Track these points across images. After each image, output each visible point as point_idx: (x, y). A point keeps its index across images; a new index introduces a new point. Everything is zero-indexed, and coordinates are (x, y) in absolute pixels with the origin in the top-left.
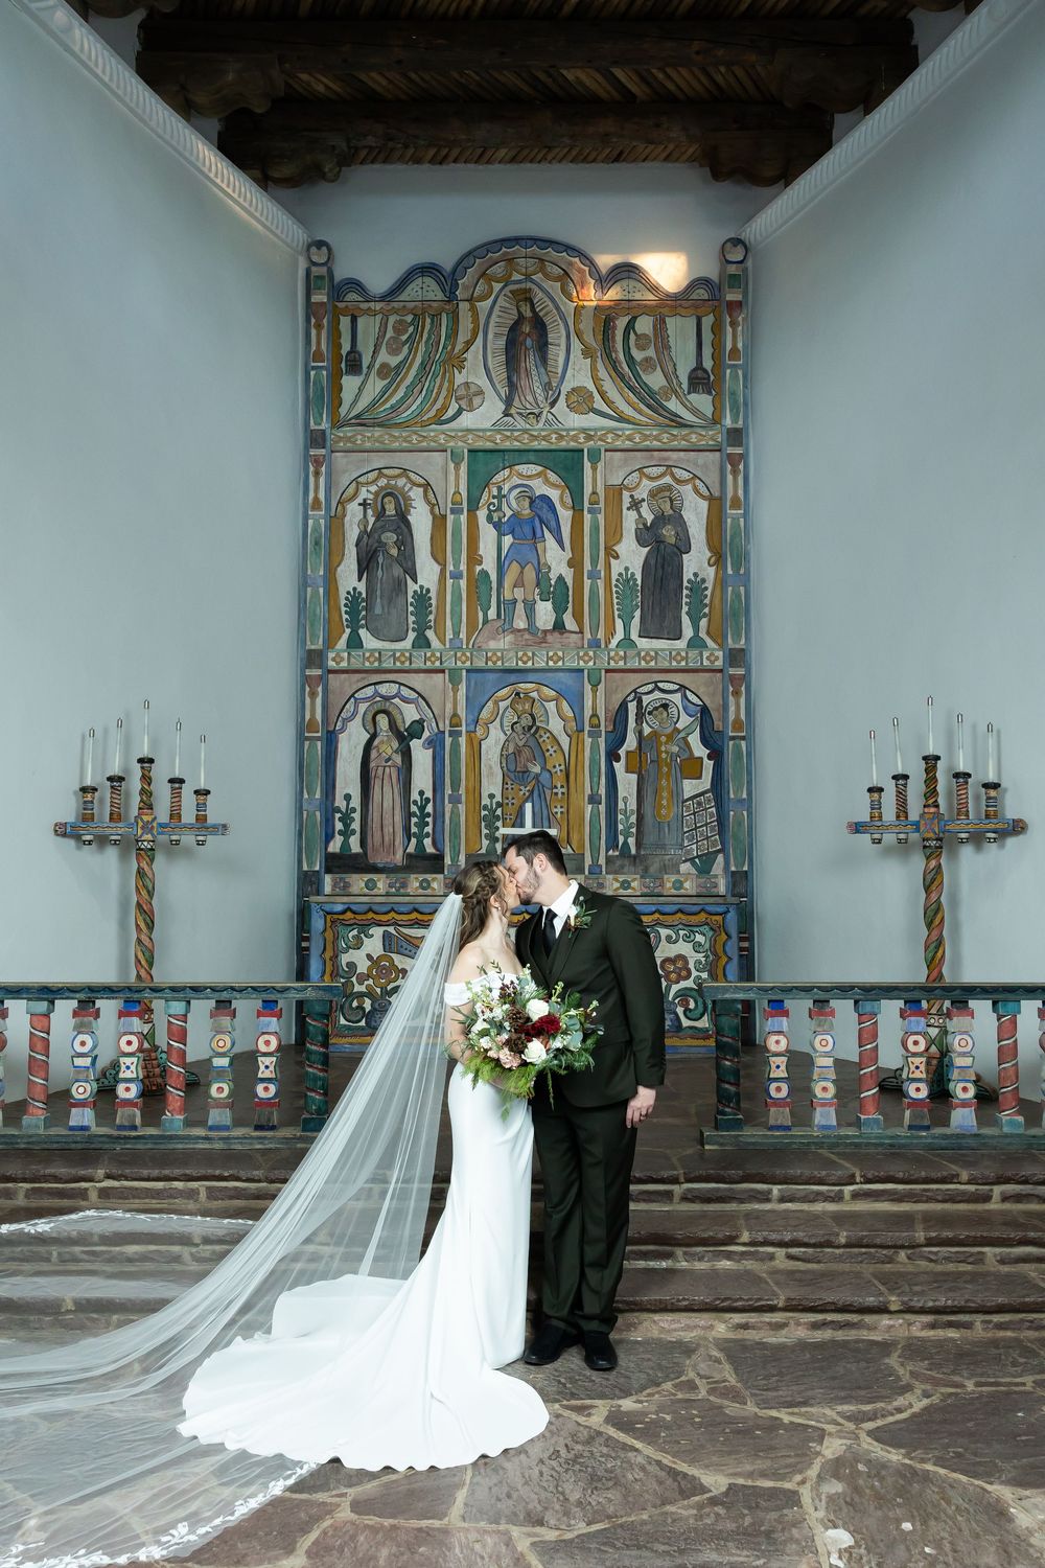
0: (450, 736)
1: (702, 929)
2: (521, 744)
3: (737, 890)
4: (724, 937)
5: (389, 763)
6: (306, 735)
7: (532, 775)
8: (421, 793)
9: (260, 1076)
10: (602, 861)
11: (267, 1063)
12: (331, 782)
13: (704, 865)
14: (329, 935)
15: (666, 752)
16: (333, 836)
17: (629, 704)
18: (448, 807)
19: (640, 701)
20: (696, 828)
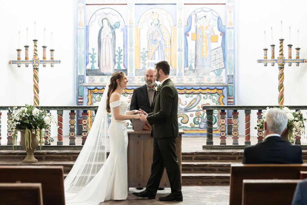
0: (129, 27)
1: (215, 94)
2: (154, 30)
3: (229, 82)
4: (222, 97)
5: (108, 37)
6: (79, 27)
7: (158, 41)
8: (119, 48)
9: (83, 130)
10: (183, 72)
11: (85, 127)
12: (87, 44)
13: (218, 72)
14: (90, 97)
15: (206, 33)
16: (88, 63)
17: (192, 16)
18: (129, 53)
19: (196, 15)
20: (216, 60)
